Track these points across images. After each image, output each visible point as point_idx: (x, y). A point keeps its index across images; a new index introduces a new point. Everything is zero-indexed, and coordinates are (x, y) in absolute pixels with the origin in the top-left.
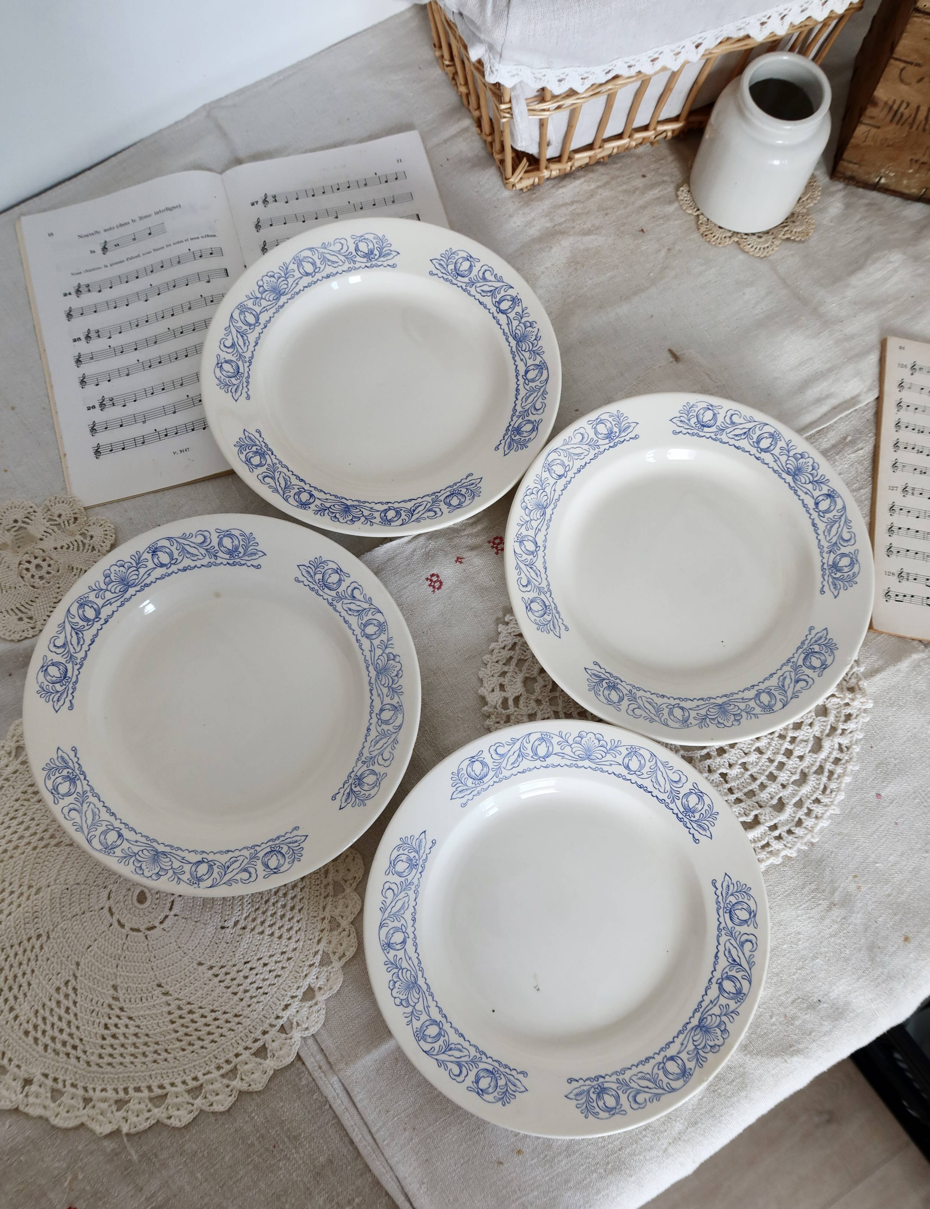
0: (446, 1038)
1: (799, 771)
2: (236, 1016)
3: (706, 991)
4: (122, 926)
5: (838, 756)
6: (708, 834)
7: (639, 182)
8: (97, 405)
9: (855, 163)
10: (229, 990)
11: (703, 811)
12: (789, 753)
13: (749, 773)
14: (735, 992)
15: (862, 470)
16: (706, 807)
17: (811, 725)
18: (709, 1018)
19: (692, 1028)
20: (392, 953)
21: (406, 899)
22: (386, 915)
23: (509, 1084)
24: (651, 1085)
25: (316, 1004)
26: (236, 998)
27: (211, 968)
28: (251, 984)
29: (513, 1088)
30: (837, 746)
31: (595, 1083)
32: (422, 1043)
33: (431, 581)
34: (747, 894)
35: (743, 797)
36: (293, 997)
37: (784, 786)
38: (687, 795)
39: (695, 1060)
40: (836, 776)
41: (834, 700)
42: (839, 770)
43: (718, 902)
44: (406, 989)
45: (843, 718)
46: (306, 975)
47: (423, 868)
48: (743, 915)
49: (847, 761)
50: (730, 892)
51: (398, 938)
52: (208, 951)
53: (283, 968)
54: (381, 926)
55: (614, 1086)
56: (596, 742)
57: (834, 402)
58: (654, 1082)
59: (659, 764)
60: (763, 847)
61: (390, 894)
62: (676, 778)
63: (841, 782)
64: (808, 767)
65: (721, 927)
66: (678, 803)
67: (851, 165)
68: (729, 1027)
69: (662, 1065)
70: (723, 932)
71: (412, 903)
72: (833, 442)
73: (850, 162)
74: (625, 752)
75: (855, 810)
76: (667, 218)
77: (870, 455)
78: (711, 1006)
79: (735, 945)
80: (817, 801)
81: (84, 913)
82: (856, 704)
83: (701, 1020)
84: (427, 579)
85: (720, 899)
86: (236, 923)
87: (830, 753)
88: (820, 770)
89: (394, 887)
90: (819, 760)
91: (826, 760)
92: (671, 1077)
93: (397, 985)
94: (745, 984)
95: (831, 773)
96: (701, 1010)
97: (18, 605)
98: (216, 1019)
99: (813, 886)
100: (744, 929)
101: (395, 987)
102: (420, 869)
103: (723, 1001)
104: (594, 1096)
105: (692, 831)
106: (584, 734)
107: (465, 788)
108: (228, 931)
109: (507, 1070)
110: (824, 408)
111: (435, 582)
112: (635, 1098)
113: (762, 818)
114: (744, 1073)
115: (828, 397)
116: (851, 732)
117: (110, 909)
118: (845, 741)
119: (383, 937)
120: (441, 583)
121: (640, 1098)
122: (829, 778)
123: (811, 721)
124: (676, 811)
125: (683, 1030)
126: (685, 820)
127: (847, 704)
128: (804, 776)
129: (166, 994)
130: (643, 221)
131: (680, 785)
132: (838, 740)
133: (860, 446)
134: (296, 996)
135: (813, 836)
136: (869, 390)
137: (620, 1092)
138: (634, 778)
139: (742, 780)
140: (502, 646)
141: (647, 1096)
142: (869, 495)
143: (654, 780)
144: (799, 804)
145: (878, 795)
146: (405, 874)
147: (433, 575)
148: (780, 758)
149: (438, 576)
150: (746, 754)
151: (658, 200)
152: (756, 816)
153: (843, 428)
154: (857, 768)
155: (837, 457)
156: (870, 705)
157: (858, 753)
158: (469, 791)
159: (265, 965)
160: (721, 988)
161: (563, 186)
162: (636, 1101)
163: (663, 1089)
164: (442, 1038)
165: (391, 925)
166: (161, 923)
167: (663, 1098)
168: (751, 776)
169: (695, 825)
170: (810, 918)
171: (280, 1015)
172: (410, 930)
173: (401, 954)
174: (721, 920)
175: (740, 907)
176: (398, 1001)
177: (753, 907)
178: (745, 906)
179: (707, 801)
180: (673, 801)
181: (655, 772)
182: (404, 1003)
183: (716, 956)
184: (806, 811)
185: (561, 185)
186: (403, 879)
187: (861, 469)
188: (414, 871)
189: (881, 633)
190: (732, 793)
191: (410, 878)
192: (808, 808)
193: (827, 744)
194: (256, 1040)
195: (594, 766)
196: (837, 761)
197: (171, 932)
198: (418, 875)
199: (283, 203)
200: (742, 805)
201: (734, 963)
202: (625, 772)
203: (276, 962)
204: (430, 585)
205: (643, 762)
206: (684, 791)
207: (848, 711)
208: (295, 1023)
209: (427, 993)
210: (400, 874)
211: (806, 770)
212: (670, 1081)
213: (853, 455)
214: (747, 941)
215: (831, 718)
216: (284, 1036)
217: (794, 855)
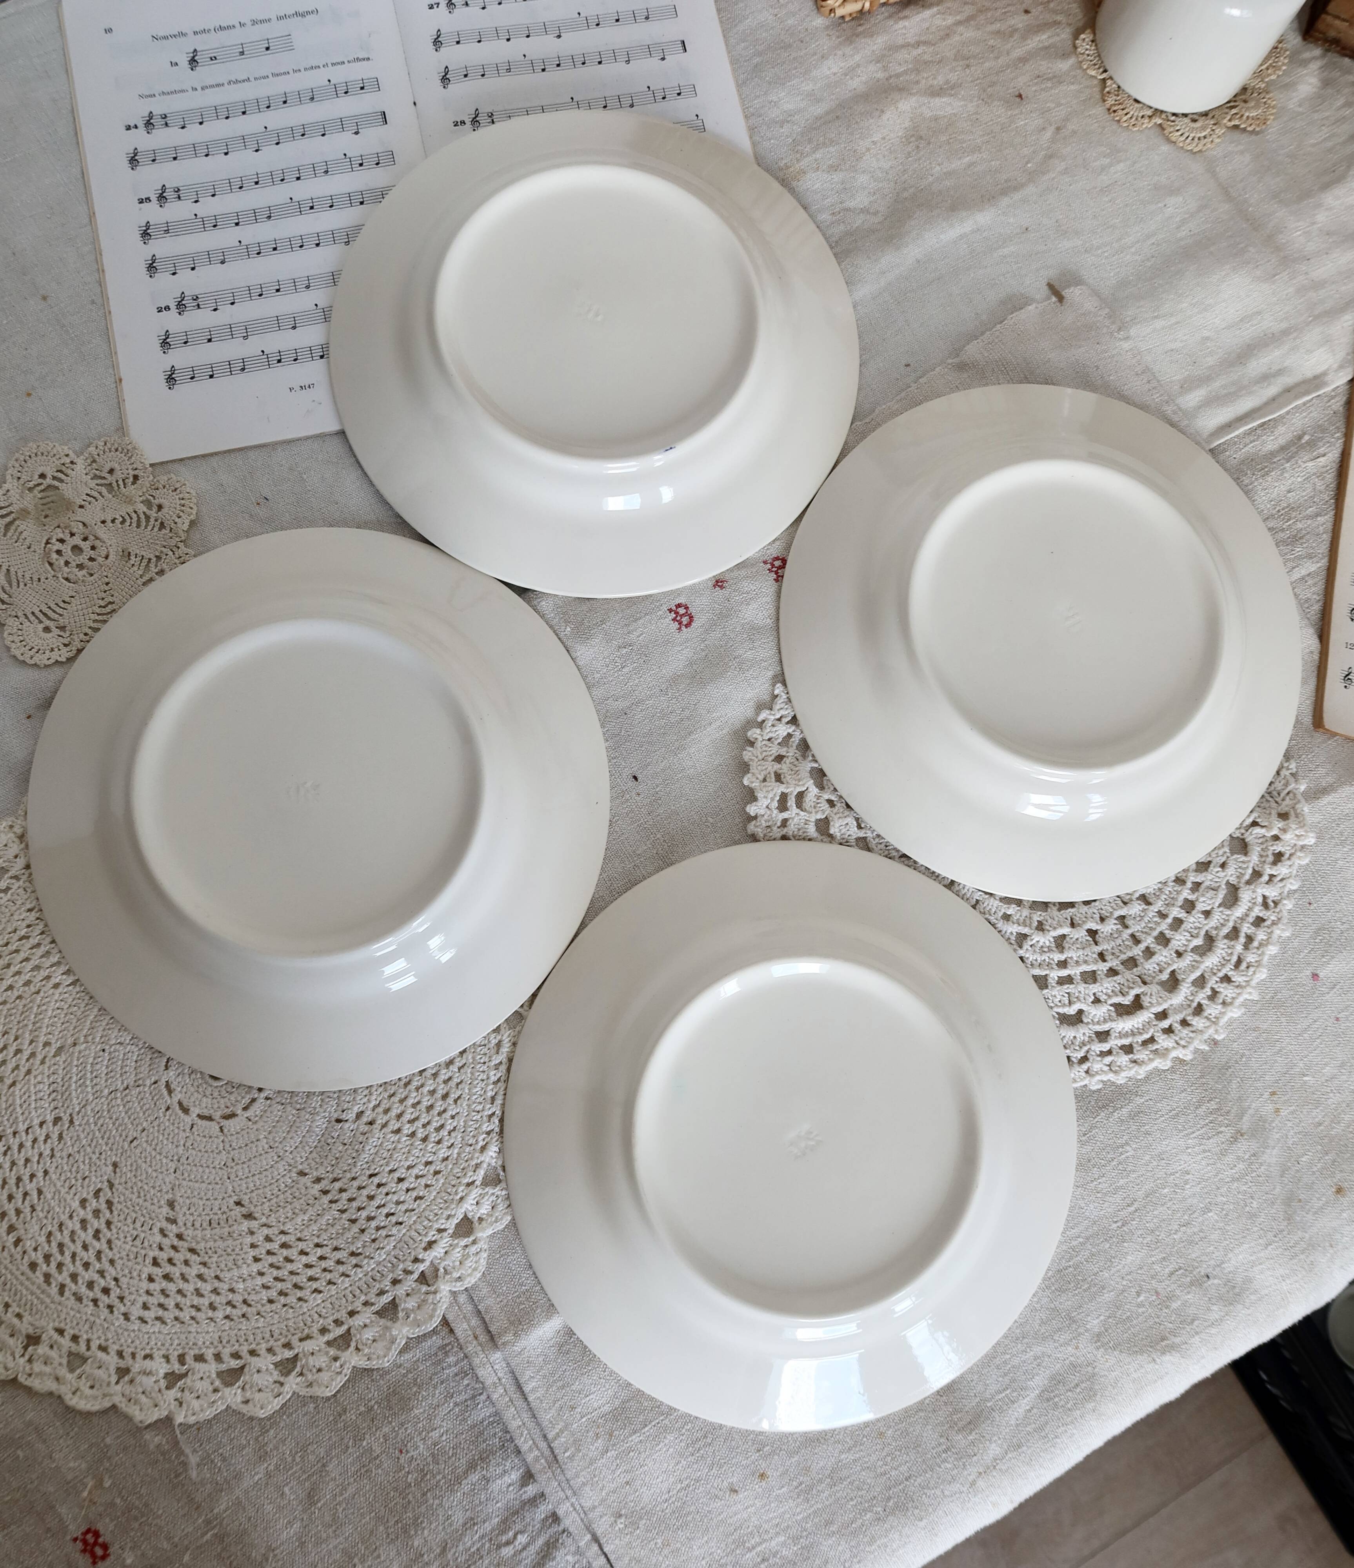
1: (1203, 933)
2: (353, 1254)
4: (186, 1111)
5: (1261, 915)
7: (1019, 21)
8: (173, 306)
9: (1344, 20)
10: (344, 1216)
12: (1189, 906)
13: (1129, 931)
15: (1323, 487)
17: (1223, 866)
25: (474, 1242)
26: (355, 1229)
27: (318, 1180)
28: (378, 1207)
30: (1260, 900)
33: (677, 613)
35: (1120, 968)
36: (440, 1231)
37: (1179, 954)
40: (1255, 944)
41: (1257, 830)
42: (1261, 935)
45: (1271, 859)
46: (462, 1199)
49: (1274, 923)
52: (314, 1155)
53: (427, 1186)
57: (1288, 380)
60: (1145, 1043)
63: (1263, 953)
64: (1216, 928)
67: (1337, 22)
72: (1282, 441)
73: (1337, 17)
75: (1279, 996)
76: (1057, 79)
77: (1335, 466)
80: (1227, 979)
81: (127, 1088)
82: (1288, 837)
84: (670, 611)
86: (359, 1115)
87: (1250, 909)
88: (1234, 933)
90: (1233, 918)
91: (1242, 919)
95: (1250, 939)
97: (45, 609)
98: (322, 1258)
99: (1213, 1105)
108: (347, 1125)
110: (1272, 390)
111: (682, 616)
113: (1145, 1001)
114: (1094, 1375)
115: (1280, 372)
116: (1282, 880)
117: (168, 1085)
118: (1272, 893)
120: (691, 618)
122: (1246, 947)
123: (1223, 859)
127: (1276, 838)
128: (1210, 940)
129: (249, 1216)
130: (1022, 81)
132: (1262, 890)
133: (1322, 450)
134: (445, 1230)
135: (1216, 1031)
136: (1341, 367)
139: (1119, 941)
140: (778, 716)
142: (1329, 526)
144: (1201, 982)
145: (1315, 976)
147: (679, 606)
148: (1176, 912)
149: (687, 608)
150: (1125, 903)
151: (1047, 52)
152: (1137, 996)
153: (1298, 422)
154: (1287, 934)
155: (1288, 465)
156: (1311, 840)
157: (1289, 911)
159: (401, 1180)
161: (905, 17)
166: (245, 1109)
168: (1133, 936)
170: (1204, 1151)
171: (420, 1257)
184: (1209, 993)
185: (901, 15)
187: (1320, 485)
189: (1334, 734)
190: (1104, 961)
192: (1213, 989)
193: (1245, 895)
194: (382, 1293)
196: (1259, 921)
197: (261, 1123)
199: (477, 9)
200: (1118, 978)
203: (417, 1177)
204: (674, 620)
207: (1278, 847)
208: (442, 1270)
211: (1214, 933)
213: (1310, 464)
215: (1254, 858)
216: (424, 1288)
217: (1189, 1057)
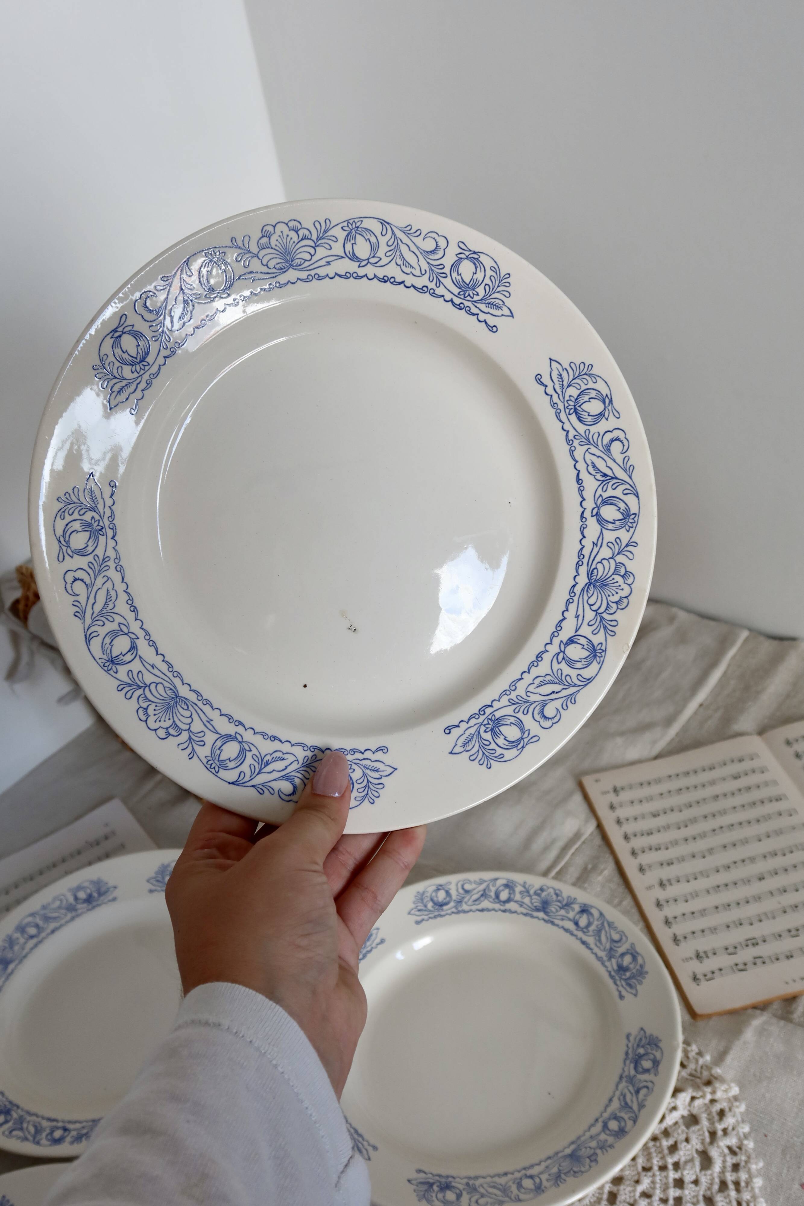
0: (254, 751)
3: (582, 533)
6: (506, 312)
11: (487, 281)
14: (621, 517)
16: (489, 273)
18: (600, 566)
19: (583, 590)
20: (123, 670)
21: (109, 584)
22: (88, 621)
23: (368, 772)
24: (557, 688)
29: (376, 775)
31: (482, 718)
32: (222, 773)
34: (590, 375)
38: (455, 266)
39: (602, 630)
43: (553, 405)
44: (166, 711)
47: (114, 529)
48: (595, 407)
50: (565, 383)
51: (122, 644)
54: (88, 639)
55: (509, 711)
56: (293, 234)
58: (560, 682)
59: (399, 234)
61: (79, 587)
62: (429, 245)
65: (571, 437)
66: (447, 282)
68: (631, 566)
69: (561, 655)
70: (576, 443)
71: (121, 587)
74: (341, 235)
78: (596, 550)
79: (598, 453)
83: (590, 574)
85: (555, 399)
89: (80, 574)
92: (579, 665)
93: (150, 711)
94: (631, 500)
96: (585, 561)
100: (603, 426)
101: (148, 716)
102: (110, 533)
103: (609, 536)
104: (488, 736)
105: (482, 317)
106: (270, 229)
107: (124, 383)
109: (358, 756)
112: (542, 713)
119: (98, 653)
121: (549, 711)
124: (448, 296)
125: (572, 598)
126: (467, 304)
131: (441, 253)
137: (520, 715)
138: (370, 270)
141: (558, 704)
143: (399, 262)
146: (90, 549)
158: (133, 387)
160: (601, 520)
162: (546, 718)
163: (575, 685)
164: (249, 755)
165: (103, 631)
167: (579, 697)
169: (482, 307)
172: (135, 627)
173: (136, 666)
174: (567, 426)
175: (586, 398)
176: (162, 733)
177: (605, 391)
178: (593, 394)
179: (487, 262)
180: (439, 283)
181: (397, 248)
182: (171, 731)
183: (578, 480)
186: (90, 558)
188: (102, 539)
191: (100, 552)
195: (304, 275)
198: (111, 543)
201: (606, 478)
202: (352, 266)
205: (373, 240)
206: (449, 261)
209: (200, 704)
210: (81, 553)
212: (580, 672)
214: (612, 441)
